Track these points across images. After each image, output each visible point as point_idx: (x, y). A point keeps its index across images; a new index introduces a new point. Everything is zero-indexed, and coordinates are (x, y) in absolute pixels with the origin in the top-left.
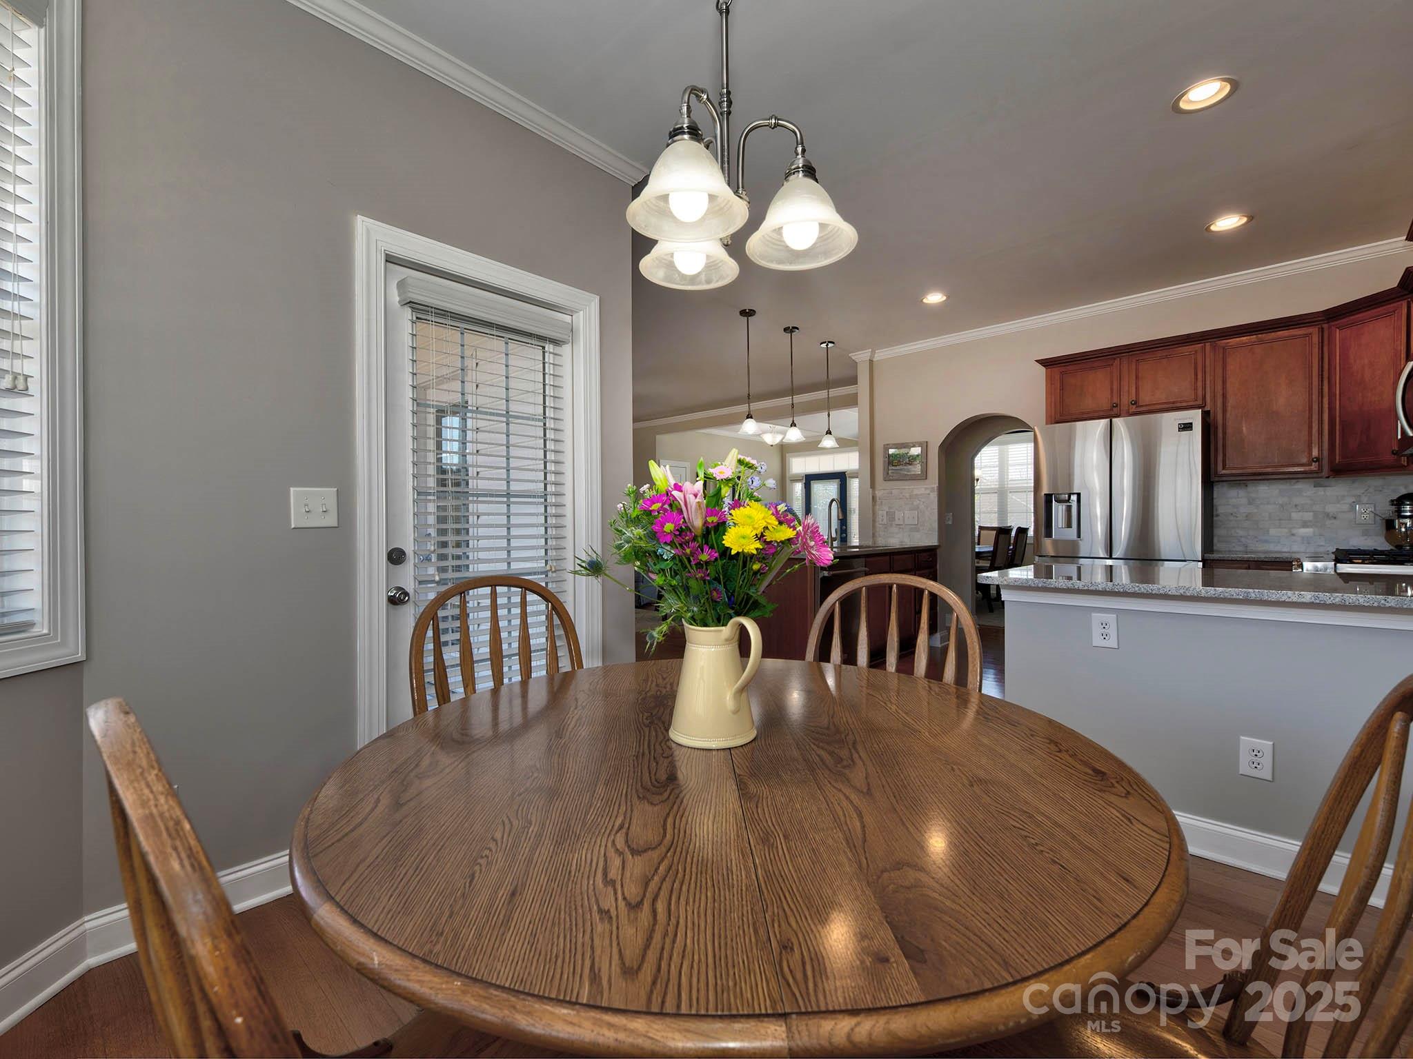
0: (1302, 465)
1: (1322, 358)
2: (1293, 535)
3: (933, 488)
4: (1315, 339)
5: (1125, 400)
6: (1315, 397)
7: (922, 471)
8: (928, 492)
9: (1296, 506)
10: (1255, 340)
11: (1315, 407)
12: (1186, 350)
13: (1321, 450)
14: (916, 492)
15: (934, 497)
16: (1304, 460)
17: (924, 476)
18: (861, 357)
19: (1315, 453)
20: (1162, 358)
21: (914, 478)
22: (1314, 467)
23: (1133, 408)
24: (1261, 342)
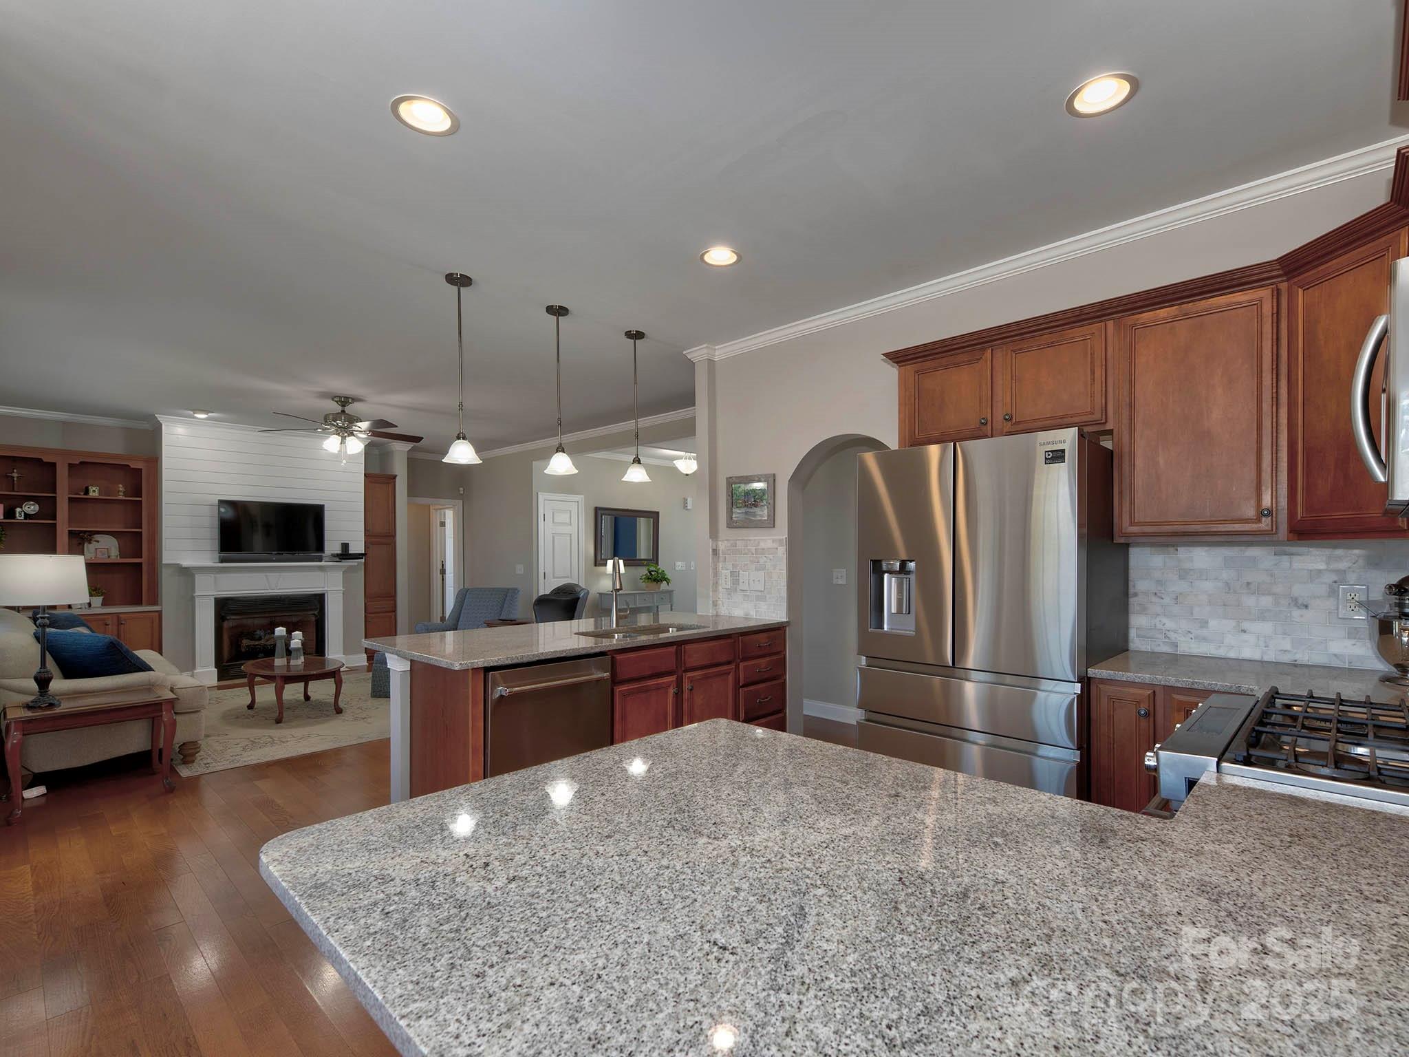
0: (1247, 521)
1: (1278, 339)
2: (1244, 631)
3: (780, 540)
4: (1267, 309)
5: (999, 415)
6: (1266, 406)
7: (768, 516)
8: (775, 545)
9: (1248, 584)
10: (1177, 313)
11: (1267, 424)
12: (1079, 332)
13: (1275, 496)
14: (762, 545)
15: (782, 552)
16: (1251, 512)
17: (772, 523)
18: (697, 354)
19: (1267, 501)
20: (1046, 346)
21: (759, 525)
22: (1265, 524)
23: (1008, 427)
24: (1186, 316)
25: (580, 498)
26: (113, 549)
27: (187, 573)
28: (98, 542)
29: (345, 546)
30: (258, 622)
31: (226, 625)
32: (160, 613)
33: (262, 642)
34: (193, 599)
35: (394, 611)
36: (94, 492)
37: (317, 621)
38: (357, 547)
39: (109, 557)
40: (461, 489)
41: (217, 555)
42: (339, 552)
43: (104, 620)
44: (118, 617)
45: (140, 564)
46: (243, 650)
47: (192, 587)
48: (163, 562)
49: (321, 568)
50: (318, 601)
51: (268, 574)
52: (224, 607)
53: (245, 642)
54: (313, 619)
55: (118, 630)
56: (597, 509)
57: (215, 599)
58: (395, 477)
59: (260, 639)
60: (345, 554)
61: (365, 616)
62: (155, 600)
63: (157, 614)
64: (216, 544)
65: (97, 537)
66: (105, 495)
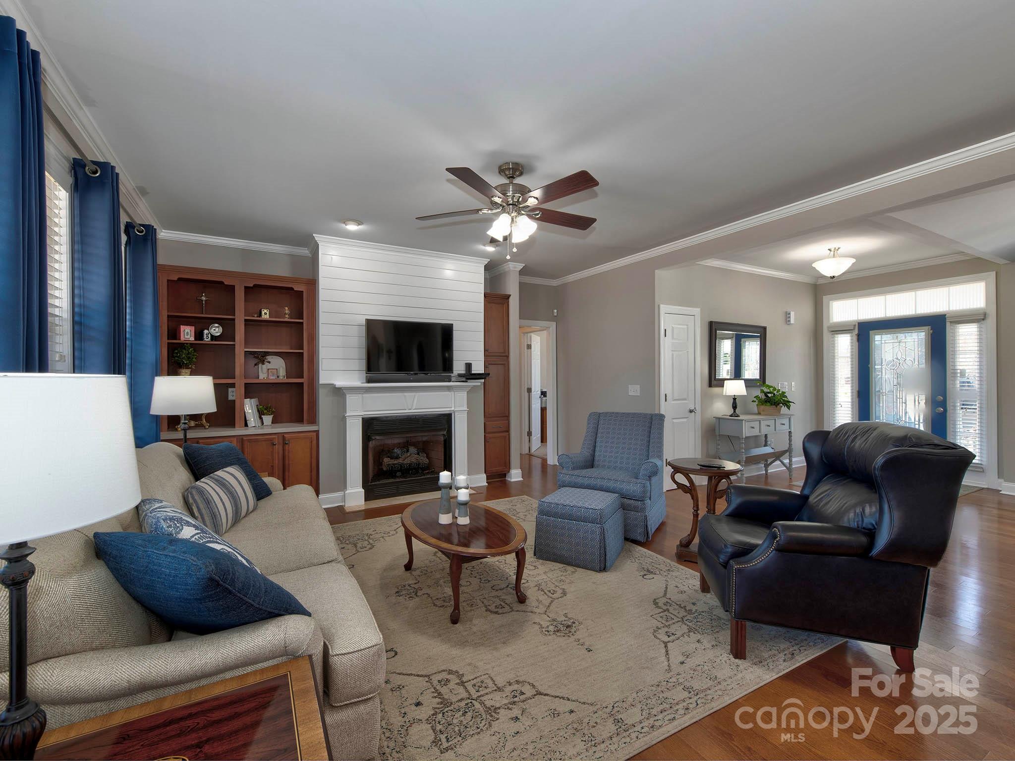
25: (697, 311)
26: (281, 369)
27: (339, 393)
28: (269, 362)
29: (469, 366)
30: (396, 441)
31: (371, 444)
32: (317, 432)
33: (400, 461)
34: (344, 419)
35: (508, 431)
36: (266, 315)
37: (445, 441)
38: (478, 368)
39: (278, 377)
40: (555, 311)
41: (364, 375)
42: (463, 372)
43: (271, 440)
44: (284, 438)
45: (302, 384)
46: (385, 469)
47: (343, 407)
48: (320, 383)
49: (449, 388)
50: (444, 421)
51: (406, 394)
52: (371, 426)
53: (386, 460)
54: (442, 438)
55: (284, 450)
56: (711, 324)
57: (363, 418)
58: (508, 297)
59: (397, 458)
60: (469, 375)
61: (485, 435)
62: (313, 420)
63: (315, 434)
64: (363, 365)
65: (269, 358)
66: (276, 318)
